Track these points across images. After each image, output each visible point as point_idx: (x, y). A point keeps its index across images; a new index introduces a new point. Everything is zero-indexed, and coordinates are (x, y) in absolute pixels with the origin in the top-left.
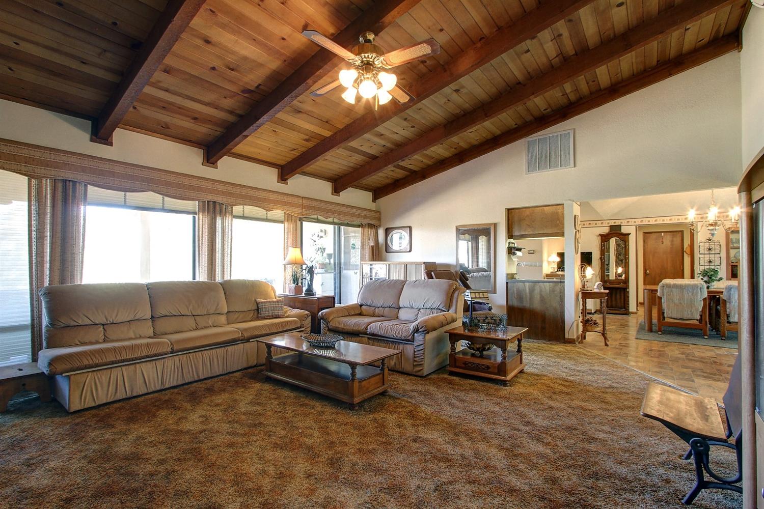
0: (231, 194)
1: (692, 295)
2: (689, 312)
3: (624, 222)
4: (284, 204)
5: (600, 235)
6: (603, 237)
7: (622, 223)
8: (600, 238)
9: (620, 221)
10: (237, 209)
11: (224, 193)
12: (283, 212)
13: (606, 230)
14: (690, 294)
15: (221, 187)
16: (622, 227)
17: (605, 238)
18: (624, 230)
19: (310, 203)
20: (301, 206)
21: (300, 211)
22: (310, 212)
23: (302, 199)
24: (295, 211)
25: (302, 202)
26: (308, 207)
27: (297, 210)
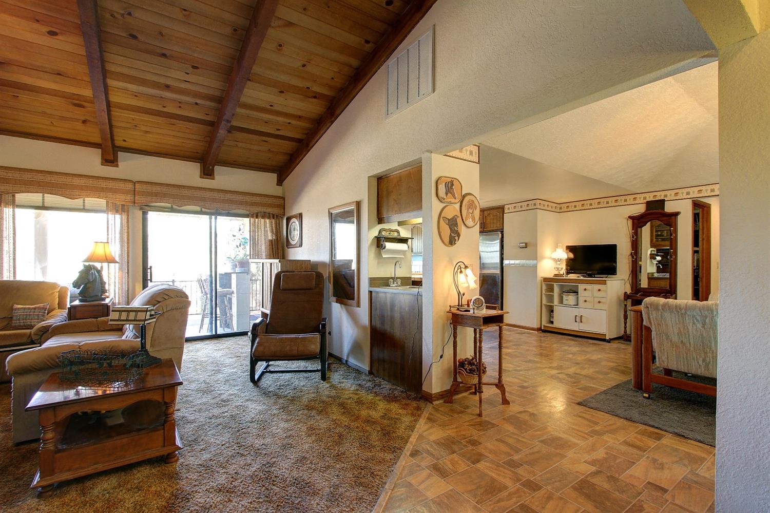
1: (703, 327)
2: (701, 362)
3: (670, 195)
4: (97, 191)
5: (630, 217)
6: (635, 221)
7: (666, 196)
8: (630, 222)
9: (663, 193)
10: (20, 197)
12: (105, 201)
13: (640, 209)
14: (699, 326)
16: (666, 202)
17: (638, 222)
18: (669, 208)
19: (149, 188)
20: (133, 193)
21: (129, 197)
22: (149, 198)
23: (134, 183)
24: (120, 199)
25: (133, 188)
26: (144, 194)
27: (123, 197)
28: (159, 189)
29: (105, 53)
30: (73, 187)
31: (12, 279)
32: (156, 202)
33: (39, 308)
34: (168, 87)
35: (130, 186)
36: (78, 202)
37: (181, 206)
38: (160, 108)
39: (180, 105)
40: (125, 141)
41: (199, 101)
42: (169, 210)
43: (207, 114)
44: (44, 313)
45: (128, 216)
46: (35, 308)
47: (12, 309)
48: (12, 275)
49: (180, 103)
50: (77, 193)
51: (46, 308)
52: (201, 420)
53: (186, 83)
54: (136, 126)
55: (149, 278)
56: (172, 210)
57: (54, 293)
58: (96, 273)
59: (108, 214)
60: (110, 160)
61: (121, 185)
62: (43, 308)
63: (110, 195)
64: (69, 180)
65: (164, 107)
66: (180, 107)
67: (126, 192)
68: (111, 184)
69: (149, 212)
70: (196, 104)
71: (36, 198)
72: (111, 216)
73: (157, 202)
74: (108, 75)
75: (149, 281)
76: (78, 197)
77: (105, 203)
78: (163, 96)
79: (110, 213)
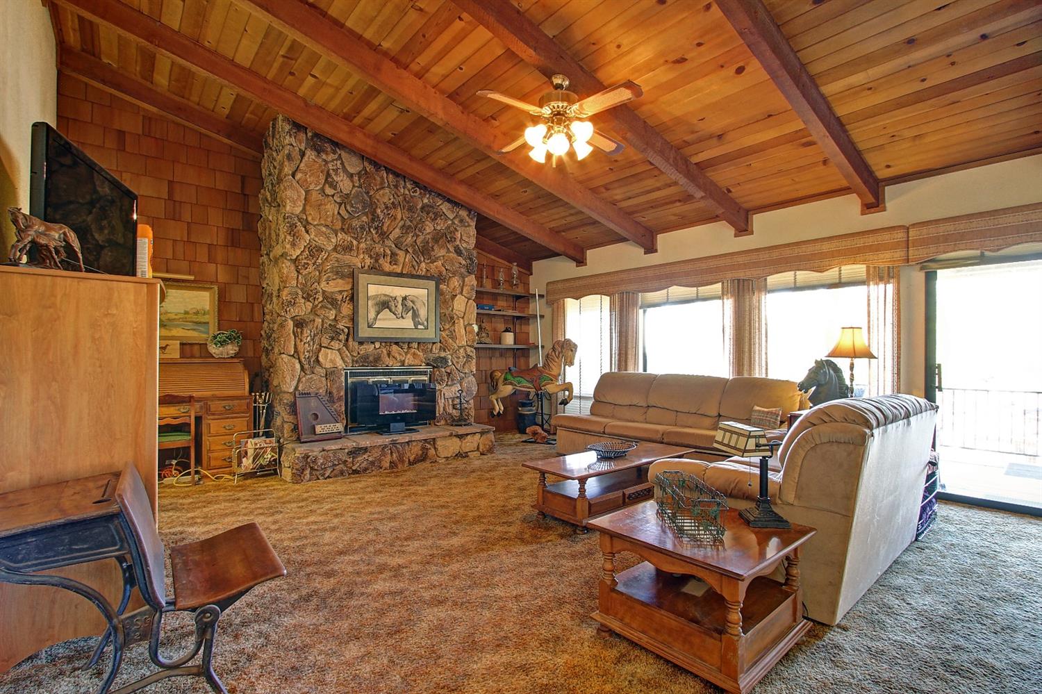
0: (756, 264)
4: (852, 255)
10: (772, 280)
11: (745, 266)
12: (865, 266)
15: (739, 259)
19: (932, 231)
20: (904, 245)
21: (899, 254)
22: (933, 248)
23: (907, 229)
24: (884, 259)
25: (906, 236)
26: (924, 242)
27: (887, 255)
28: (952, 228)
29: (799, 54)
30: (822, 256)
31: (764, 376)
32: (945, 253)
33: (772, 413)
34: (911, 41)
35: (900, 235)
36: (831, 274)
37: (998, 250)
38: (919, 86)
39: (951, 59)
40: (888, 166)
41: (986, 29)
42: (978, 261)
43: (1018, 45)
44: (776, 419)
45: (899, 283)
46: (768, 412)
47: (752, 410)
48: (764, 371)
49: (948, 56)
50: (827, 263)
51: (778, 414)
52: (857, 673)
53: (942, 11)
54: (893, 136)
55: (937, 385)
56: (982, 260)
57: (793, 396)
58: (831, 372)
59: (869, 285)
60: (874, 203)
61: (886, 238)
62: (775, 413)
63: (870, 256)
64: (818, 248)
65: (923, 80)
66: (953, 64)
67: (894, 246)
68: (871, 239)
69: (939, 272)
70: (984, 37)
71: (787, 277)
72: (872, 287)
73: (947, 252)
74: (818, 82)
75: (937, 390)
76: (829, 267)
77: (865, 269)
78: (911, 64)
79: (871, 283)
